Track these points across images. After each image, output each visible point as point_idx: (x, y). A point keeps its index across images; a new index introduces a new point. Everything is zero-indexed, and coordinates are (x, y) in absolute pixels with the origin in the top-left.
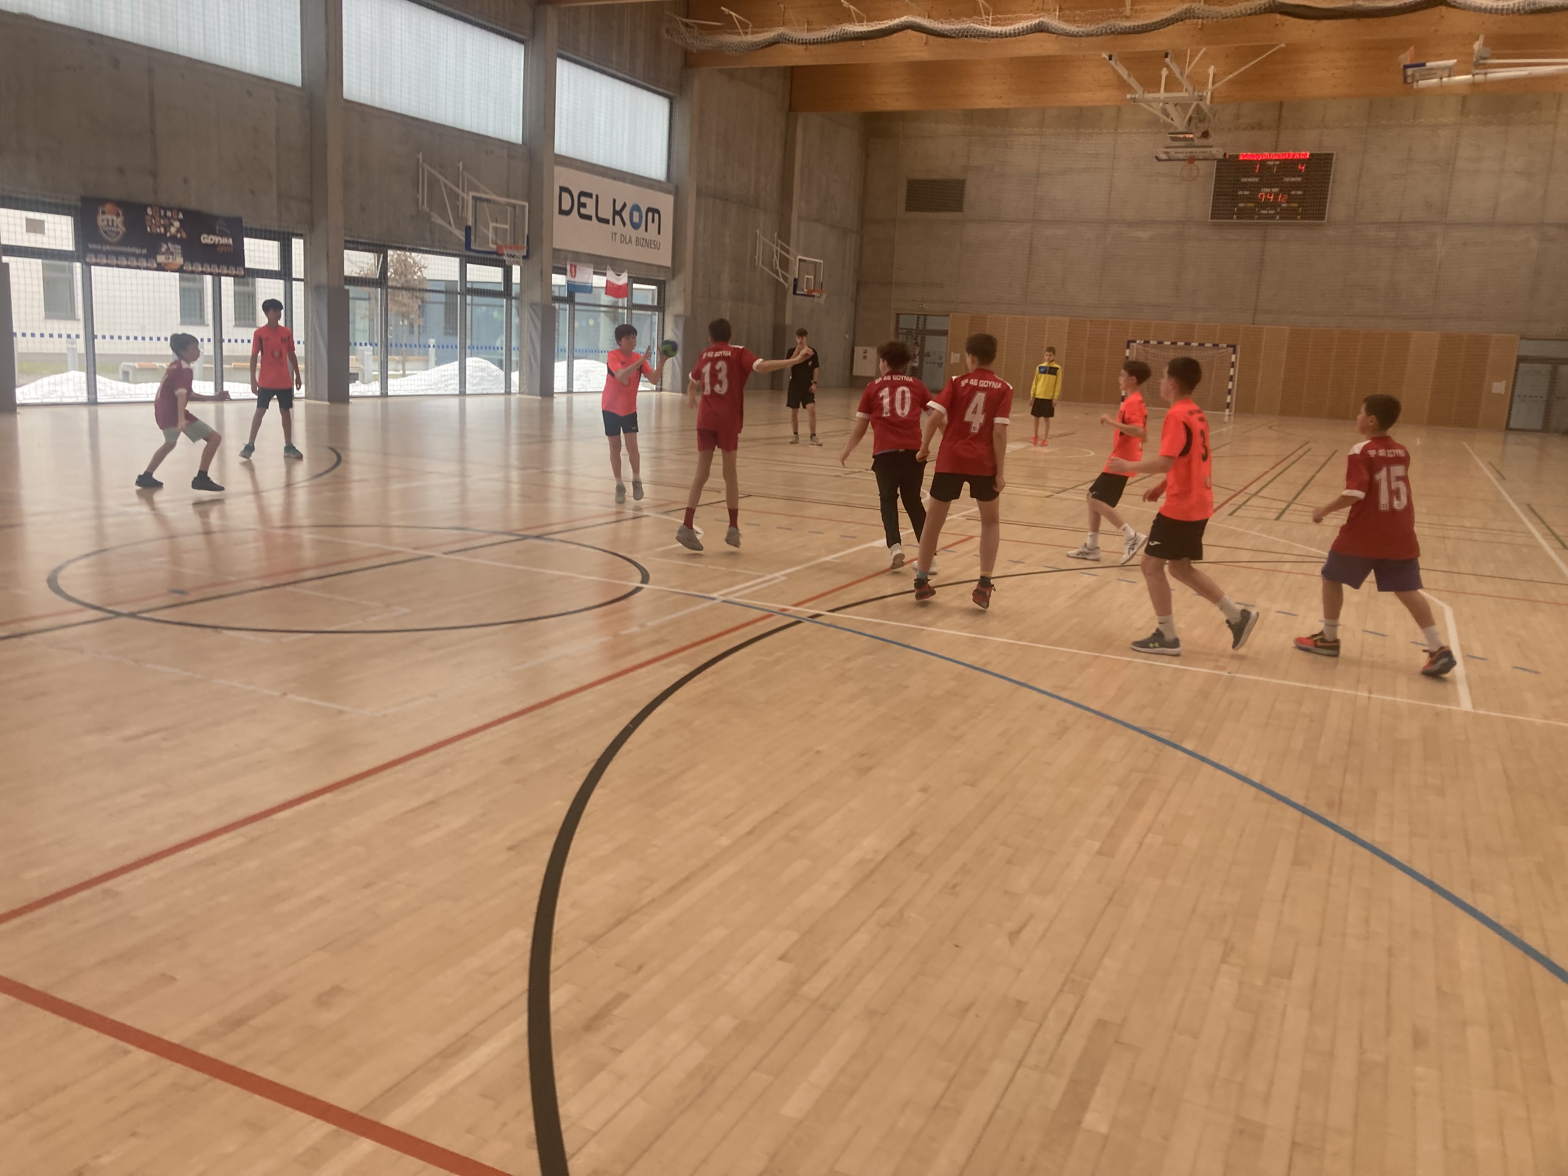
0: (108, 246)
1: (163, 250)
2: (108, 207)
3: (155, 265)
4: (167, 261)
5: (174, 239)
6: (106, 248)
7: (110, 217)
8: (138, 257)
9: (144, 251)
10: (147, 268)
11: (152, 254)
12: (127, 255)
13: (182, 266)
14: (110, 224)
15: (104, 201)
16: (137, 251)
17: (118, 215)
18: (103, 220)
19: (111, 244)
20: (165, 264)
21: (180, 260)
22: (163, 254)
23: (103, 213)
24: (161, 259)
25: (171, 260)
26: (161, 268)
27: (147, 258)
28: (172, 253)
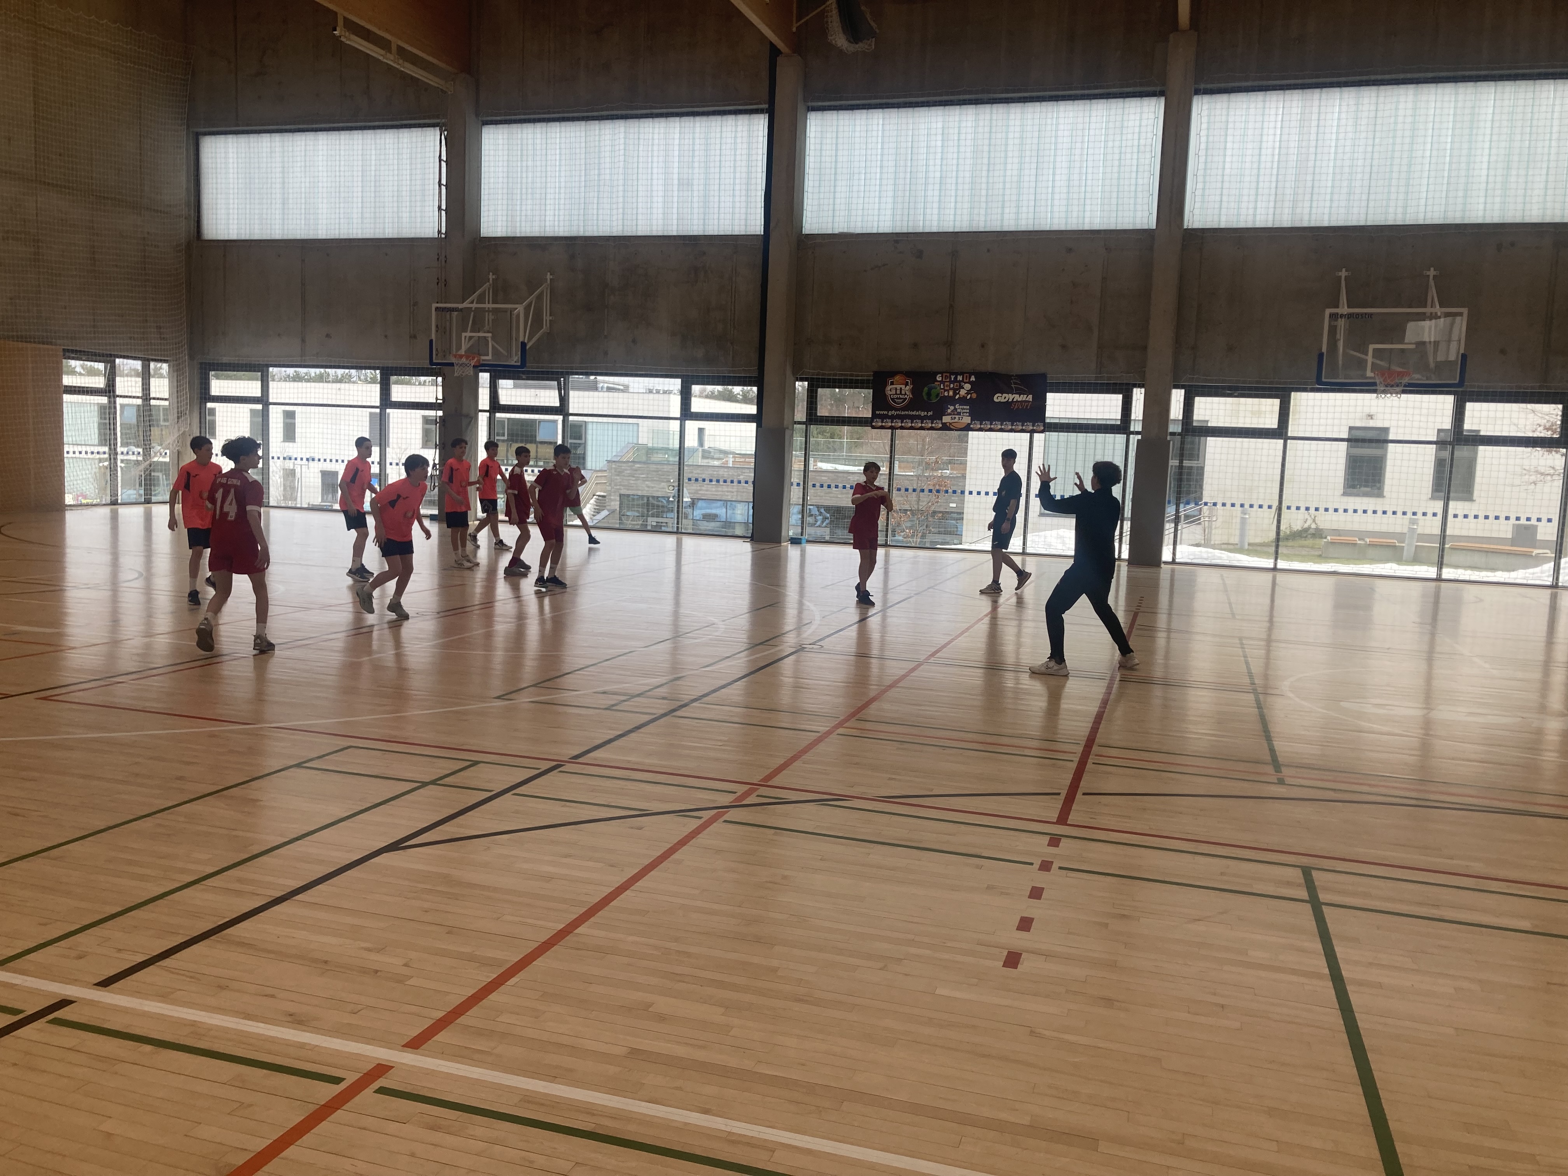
0: (893, 411)
1: (949, 411)
2: (897, 378)
3: (940, 426)
4: (952, 421)
5: (963, 401)
6: (890, 413)
7: (898, 387)
8: (922, 419)
9: (930, 413)
10: (931, 429)
11: (938, 415)
12: (912, 418)
13: (969, 425)
14: (898, 392)
15: (893, 374)
16: (923, 414)
17: (907, 384)
18: (890, 390)
19: (896, 409)
20: (950, 424)
21: (967, 420)
22: (950, 414)
23: (892, 383)
24: (946, 419)
25: (956, 420)
26: (946, 427)
27: (932, 419)
28: (959, 414)
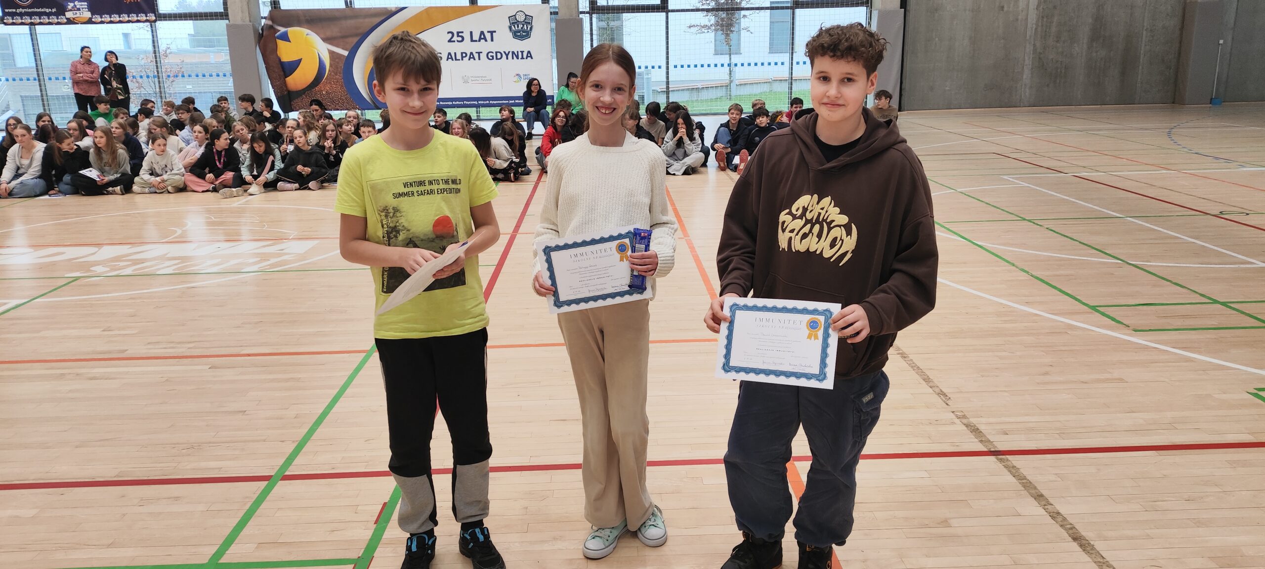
0: (21, 9)
1: (70, 7)
3: (66, 21)
4: (75, 16)
6: (18, 11)
8: (48, 15)
9: (54, 10)
10: (58, 23)
11: (62, 12)
12: (40, 15)
13: (90, 19)
16: (48, 10)
19: (23, 7)
20: (74, 19)
21: (88, 15)
22: (71, 10)
24: (69, 15)
25: (78, 15)
26: (70, 22)
27: (57, 14)
28: (79, 9)
